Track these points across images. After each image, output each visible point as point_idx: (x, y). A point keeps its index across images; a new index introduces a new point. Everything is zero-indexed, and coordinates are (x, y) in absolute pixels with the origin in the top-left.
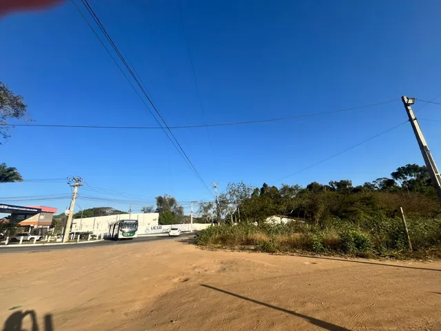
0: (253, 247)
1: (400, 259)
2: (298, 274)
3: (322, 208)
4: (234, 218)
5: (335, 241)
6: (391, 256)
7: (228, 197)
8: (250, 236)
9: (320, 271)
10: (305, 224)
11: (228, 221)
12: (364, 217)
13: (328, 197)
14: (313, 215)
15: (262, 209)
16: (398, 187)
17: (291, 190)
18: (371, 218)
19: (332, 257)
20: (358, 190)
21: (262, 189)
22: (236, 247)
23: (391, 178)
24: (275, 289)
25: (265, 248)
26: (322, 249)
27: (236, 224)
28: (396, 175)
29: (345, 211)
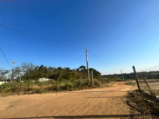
0: (31, 92)
1: (79, 90)
2: (51, 100)
3: (61, 75)
4: (22, 79)
5: (64, 86)
6: (77, 90)
7: (21, 68)
8: (30, 87)
9: (59, 97)
10: (54, 81)
11: (17, 80)
12: (71, 79)
13: (63, 72)
14: (57, 78)
15: (38, 75)
16: (79, 71)
17: (52, 69)
18: (73, 79)
19: (62, 92)
20: (71, 71)
21: (40, 67)
22: (21, 93)
23: (79, 68)
24: (41, 109)
25: (38, 92)
26: (59, 90)
27: (22, 81)
28: (80, 68)
29: (67, 77)
